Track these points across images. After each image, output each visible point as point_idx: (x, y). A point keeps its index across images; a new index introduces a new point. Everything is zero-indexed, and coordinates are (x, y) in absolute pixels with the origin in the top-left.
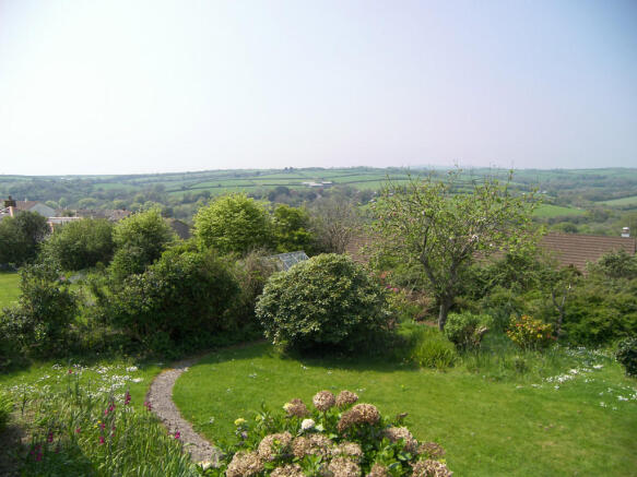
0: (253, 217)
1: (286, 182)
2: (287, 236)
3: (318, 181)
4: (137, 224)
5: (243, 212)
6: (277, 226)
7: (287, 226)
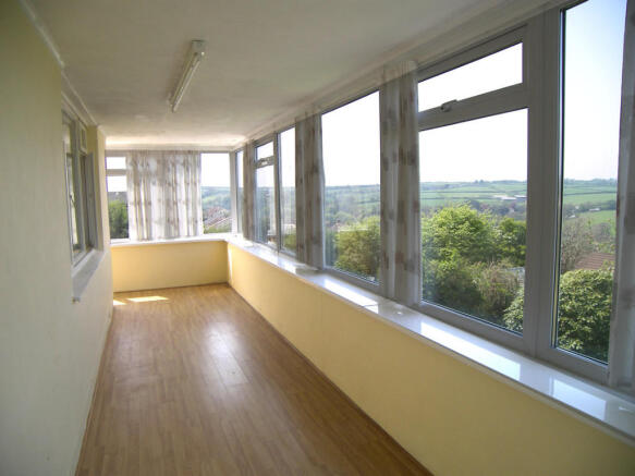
0: (477, 229)
1: (476, 195)
2: (513, 250)
3: (509, 194)
4: (357, 232)
5: (467, 223)
6: (502, 240)
7: (513, 239)
